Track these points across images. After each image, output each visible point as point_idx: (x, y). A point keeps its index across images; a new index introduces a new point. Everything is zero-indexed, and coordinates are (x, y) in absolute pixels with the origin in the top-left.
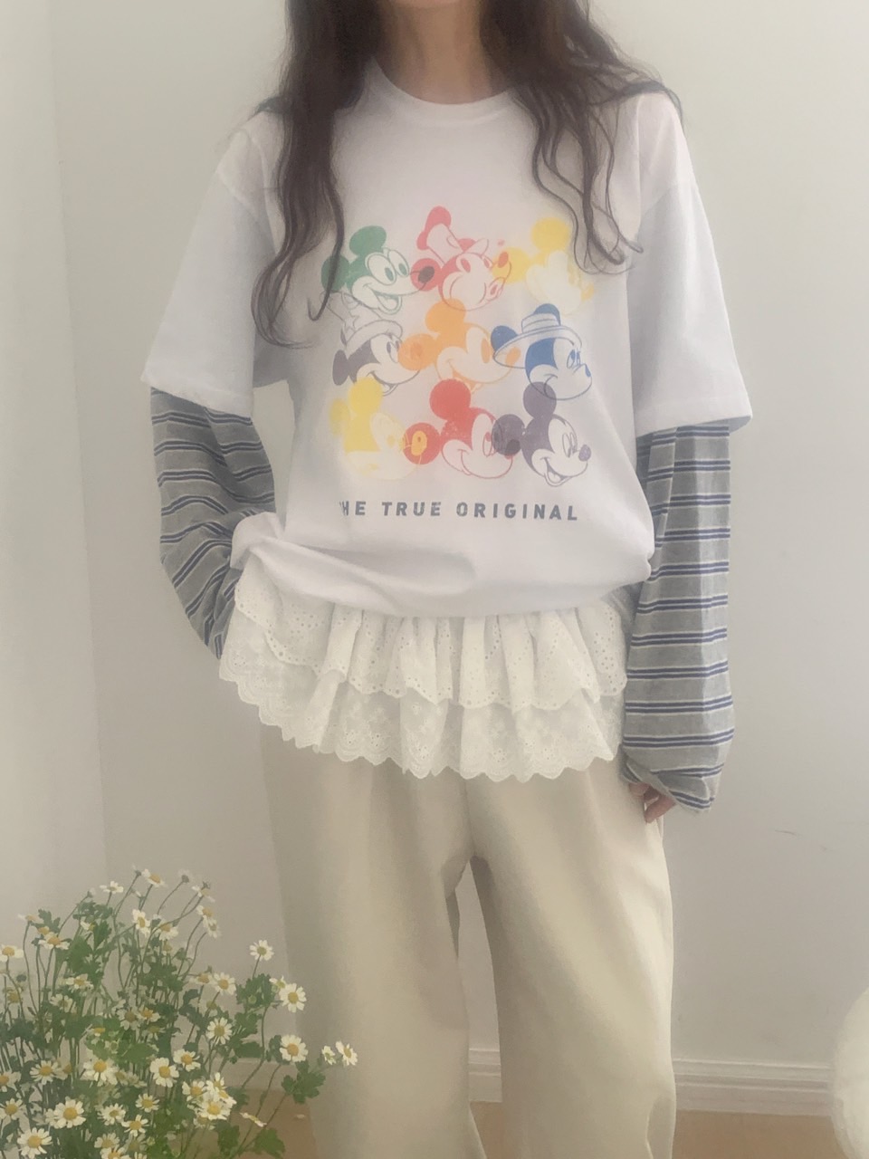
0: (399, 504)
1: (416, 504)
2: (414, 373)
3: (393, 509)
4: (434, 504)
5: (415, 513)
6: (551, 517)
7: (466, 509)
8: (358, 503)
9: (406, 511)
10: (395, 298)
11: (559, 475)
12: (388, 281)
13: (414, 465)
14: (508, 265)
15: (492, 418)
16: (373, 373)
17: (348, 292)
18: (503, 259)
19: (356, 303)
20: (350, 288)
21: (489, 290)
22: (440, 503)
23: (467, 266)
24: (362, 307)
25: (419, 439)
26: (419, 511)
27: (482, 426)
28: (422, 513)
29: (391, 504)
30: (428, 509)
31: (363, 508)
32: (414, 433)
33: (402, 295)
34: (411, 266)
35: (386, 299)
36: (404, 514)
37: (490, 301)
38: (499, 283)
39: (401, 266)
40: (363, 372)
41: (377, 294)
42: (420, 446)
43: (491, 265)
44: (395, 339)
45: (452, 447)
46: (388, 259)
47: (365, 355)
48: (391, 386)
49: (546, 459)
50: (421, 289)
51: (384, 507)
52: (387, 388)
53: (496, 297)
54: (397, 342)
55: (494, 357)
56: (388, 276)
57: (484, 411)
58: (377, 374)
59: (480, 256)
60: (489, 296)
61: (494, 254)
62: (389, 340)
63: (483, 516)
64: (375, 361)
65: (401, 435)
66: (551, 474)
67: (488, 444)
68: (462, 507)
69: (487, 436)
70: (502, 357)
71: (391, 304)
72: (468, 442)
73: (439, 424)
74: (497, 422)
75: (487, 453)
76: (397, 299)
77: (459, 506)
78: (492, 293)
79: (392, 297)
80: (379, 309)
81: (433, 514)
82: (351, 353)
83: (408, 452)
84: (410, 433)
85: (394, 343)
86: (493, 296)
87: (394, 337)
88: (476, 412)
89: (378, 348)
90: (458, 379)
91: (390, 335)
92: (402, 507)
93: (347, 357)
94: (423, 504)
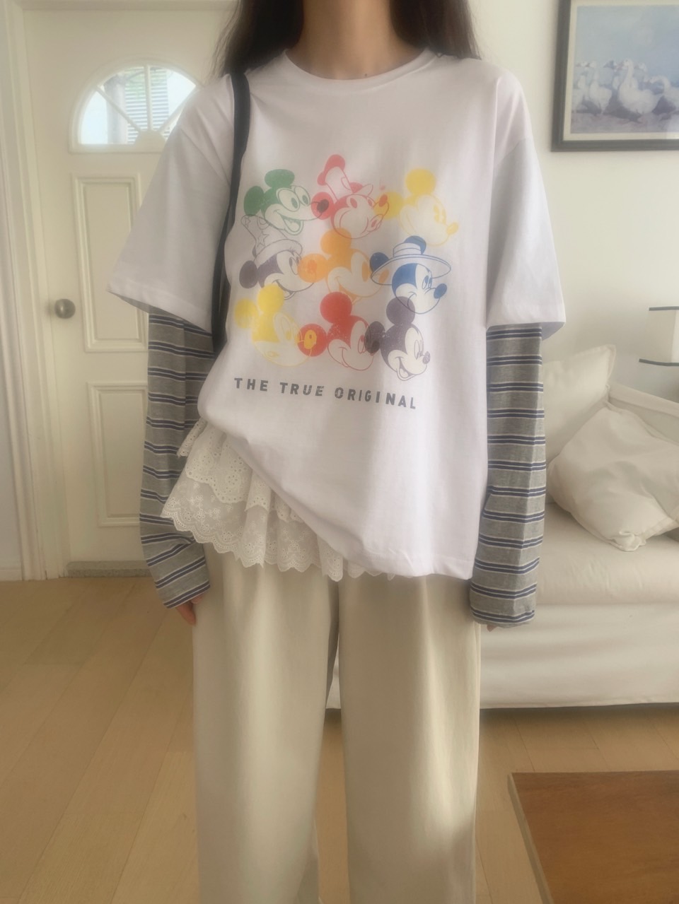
0: (293, 385)
1: (305, 387)
2: (310, 284)
3: (288, 388)
4: (319, 387)
5: (304, 393)
6: (399, 405)
7: (342, 393)
8: (263, 382)
9: (298, 391)
10: (298, 222)
11: (408, 372)
12: (294, 209)
13: (306, 357)
14: (386, 205)
15: (366, 324)
16: (277, 281)
17: (261, 216)
18: (384, 201)
19: (267, 225)
20: (264, 212)
21: (370, 224)
22: (323, 387)
23: (354, 204)
24: (272, 228)
25: (311, 337)
26: (307, 392)
27: (359, 330)
28: (309, 393)
29: (287, 384)
30: (314, 390)
31: (266, 386)
32: (307, 331)
33: (303, 220)
34: (312, 198)
35: (291, 222)
36: (296, 393)
37: (370, 232)
38: (379, 219)
39: (304, 197)
40: (270, 280)
41: (284, 218)
42: (311, 342)
43: (373, 204)
44: (296, 255)
45: (336, 345)
46: (295, 193)
47: (272, 266)
48: (291, 292)
49: (400, 358)
50: (318, 217)
51: (281, 386)
52: (288, 294)
53: (375, 229)
54: (297, 258)
55: (371, 277)
56: (293, 204)
57: (361, 319)
58: (280, 282)
59: (365, 197)
60: (370, 228)
61: (376, 196)
62: (291, 256)
63: (353, 399)
64: (279, 271)
65: (296, 331)
66: (401, 370)
67: (362, 344)
68: (340, 391)
69: (362, 338)
70: (377, 277)
71: (295, 227)
72: (348, 342)
73: (327, 326)
74: (369, 328)
75: (360, 351)
76: (299, 224)
77: (337, 390)
78: (373, 226)
79: (295, 221)
80: (285, 230)
81: (317, 394)
82: (261, 264)
83: (301, 346)
84: (304, 331)
85: (295, 259)
86: (372, 229)
87: (295, 253)
88: (355, 319)
89: (282, 261)
90: (343, 292)
91: (292, 252)
92: (295, 387)
93: (258, 267)
94: (311, 387)
